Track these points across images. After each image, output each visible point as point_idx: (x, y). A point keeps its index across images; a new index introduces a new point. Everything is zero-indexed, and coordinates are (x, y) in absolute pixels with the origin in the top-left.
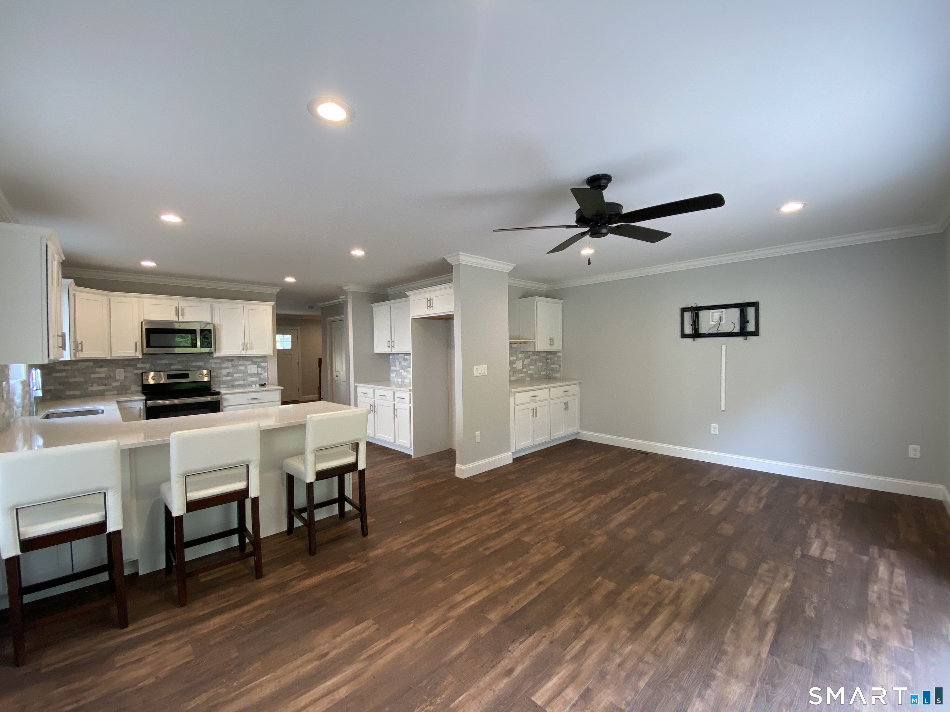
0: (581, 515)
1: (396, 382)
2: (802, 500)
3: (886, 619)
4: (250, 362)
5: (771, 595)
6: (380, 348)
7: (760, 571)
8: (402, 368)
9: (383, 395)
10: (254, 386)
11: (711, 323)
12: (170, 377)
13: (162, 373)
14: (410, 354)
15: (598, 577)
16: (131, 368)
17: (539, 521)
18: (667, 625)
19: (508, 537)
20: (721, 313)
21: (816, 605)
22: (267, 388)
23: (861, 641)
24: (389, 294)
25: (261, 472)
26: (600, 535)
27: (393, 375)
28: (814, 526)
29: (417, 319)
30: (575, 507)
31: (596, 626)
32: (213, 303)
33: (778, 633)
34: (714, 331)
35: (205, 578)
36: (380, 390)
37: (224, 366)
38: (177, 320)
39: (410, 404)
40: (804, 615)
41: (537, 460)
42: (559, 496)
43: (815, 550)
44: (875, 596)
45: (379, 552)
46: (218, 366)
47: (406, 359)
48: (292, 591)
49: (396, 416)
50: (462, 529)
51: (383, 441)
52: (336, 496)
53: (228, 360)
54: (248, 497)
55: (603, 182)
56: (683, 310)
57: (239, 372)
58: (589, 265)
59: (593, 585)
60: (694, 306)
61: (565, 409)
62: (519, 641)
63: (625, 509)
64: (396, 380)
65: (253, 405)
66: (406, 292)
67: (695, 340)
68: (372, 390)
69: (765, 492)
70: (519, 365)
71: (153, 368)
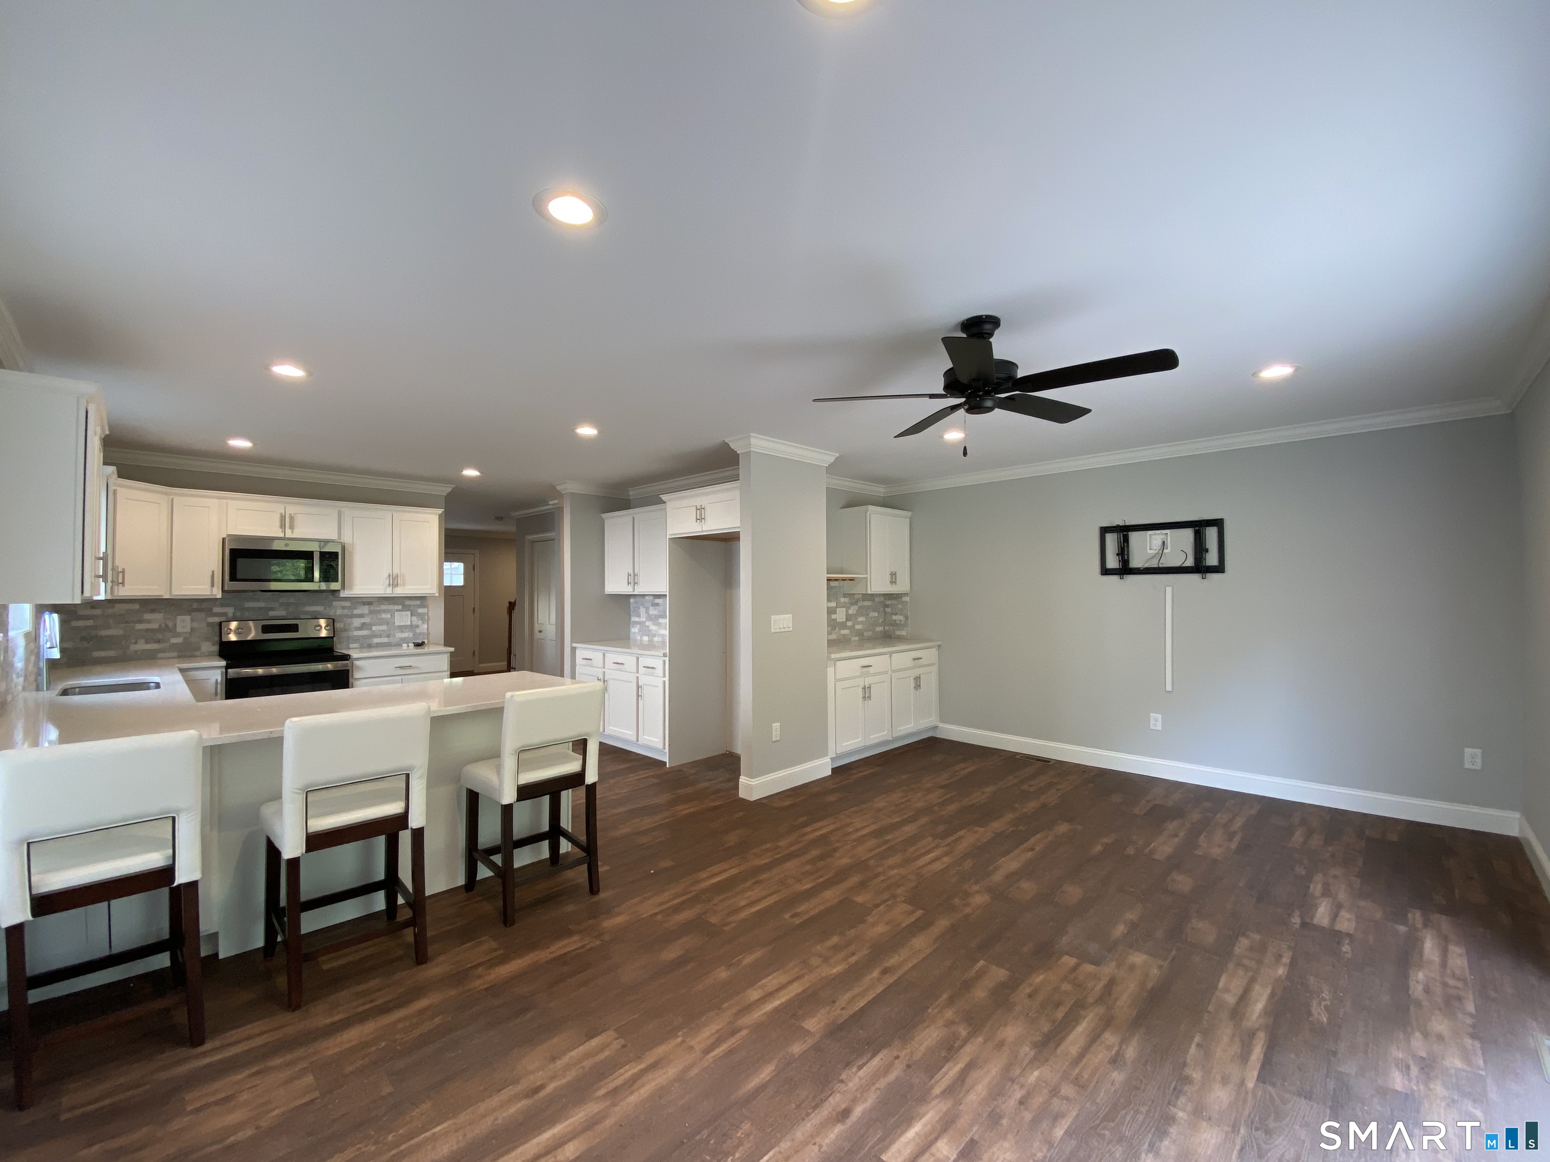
0: (946, 859)
1: (639, 642)
2: (1298, 837)
3: (1439, 1025)
4: (400, 607)
5: (1257, 988)
6: (615, 584)
7: (1237, 950)
8: (650, 618)
9: (619, 662)
10: (405, 645)
11: (1149, 552)
12: (266, 629)
13: (251, 623)
14: (666, 595)
15: (978, 961)
16: (202, 615)
17: (880, 869)
18: (1094, 1038)
19: (830, 896)
20: (1164, 537)
21: (1329, 1003)
22: (426, 650)
23: (1402, 1061)
24: (632, 498)
25: (429, 787)
26: (978, 892)
27: (635, 630)
28: (1319, 878)
29: (678, 539)
30: (937, 847)
31: (980, 1039)
32: (343, 509)
33: (1271, 1047)
34: (1154, 564)
35: (329, 963)
36: (614, 655)
37: (356, 612)
38: (282, 535)
39: (665, 677)
40: (1310, 1019)
41: (871, 771)
42: (910, 829)
43: (1322, 914)
44: (1420, 988)
45: (619, 920)
46: (346, 612)
47: (657, 605)
48: (477, 984)
49: (640, 698)
50: (755, 883)
51: (617, 739)
52: (546, 828)
53: (364, 604)
54: (406, 827)
55: (988, 327)
56: (1104, 531)
57: (382, 622)
58: (965, 456)
59: (972, 973)
60: (1121, 524)
61: (915, 687)
62: (857, 1064)
63: (1017, 851)
64: (639, 638)
65: (403, 677)
66: (660, 496)
67: (1123, 578)
68: (601, 655)
69: (1239, 823)
70: (840, 615)
71: (238, 614)
